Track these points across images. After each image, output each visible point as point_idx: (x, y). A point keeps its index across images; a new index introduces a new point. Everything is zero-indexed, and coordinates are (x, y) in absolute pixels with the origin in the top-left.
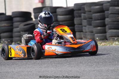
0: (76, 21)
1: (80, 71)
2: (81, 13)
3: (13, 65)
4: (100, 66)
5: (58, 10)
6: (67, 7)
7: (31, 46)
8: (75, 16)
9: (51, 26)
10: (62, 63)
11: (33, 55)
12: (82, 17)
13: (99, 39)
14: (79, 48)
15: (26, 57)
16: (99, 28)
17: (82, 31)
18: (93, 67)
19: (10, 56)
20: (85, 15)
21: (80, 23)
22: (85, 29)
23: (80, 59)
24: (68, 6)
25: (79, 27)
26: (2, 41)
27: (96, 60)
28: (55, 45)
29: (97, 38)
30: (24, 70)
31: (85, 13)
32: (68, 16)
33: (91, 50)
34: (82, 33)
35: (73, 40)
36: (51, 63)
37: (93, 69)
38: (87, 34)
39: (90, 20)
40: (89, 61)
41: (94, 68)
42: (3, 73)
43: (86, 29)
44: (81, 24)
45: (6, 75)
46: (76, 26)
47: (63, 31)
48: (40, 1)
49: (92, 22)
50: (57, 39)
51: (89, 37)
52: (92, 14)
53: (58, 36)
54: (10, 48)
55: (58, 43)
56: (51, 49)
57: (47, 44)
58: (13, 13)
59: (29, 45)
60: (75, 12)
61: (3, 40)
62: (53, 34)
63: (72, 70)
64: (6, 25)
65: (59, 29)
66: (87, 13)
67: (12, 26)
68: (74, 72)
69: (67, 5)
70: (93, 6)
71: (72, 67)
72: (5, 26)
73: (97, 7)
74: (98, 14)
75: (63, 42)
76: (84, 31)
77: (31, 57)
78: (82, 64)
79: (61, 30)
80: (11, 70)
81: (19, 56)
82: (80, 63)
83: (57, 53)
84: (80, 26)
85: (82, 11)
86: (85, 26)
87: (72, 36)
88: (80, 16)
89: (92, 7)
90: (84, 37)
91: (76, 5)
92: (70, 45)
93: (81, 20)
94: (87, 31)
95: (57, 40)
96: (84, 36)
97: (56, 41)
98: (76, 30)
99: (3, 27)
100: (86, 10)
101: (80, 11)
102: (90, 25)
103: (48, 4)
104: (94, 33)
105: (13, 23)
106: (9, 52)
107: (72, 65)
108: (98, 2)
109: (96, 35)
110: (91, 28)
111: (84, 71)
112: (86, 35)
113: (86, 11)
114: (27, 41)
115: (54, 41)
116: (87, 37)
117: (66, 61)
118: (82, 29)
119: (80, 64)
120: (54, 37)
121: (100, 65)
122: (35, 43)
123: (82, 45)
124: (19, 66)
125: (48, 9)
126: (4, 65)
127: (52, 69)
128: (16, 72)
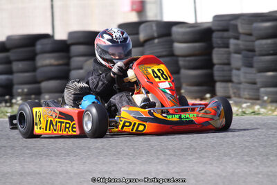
0: (217, 56)
1: (224, 174)
2: (229, 38)
3: (69, 156)
4: (271, 163)
5: (175, 29)
6: (196, 23)
8: (215, 45)
10: (182, 155)
12: (232, 48)
13: (269, 100)
16: (270, 74)
17: (230, 81)
18: (254, 164)
20: (239, 42)
21: (226, 61)
22: (238, 76)
23: (224, 146)
24: (199, 21)
25: (223, 71)
26: (45, 99)
27: (261, 150)
29: (266, 98)
30: (94, 168)
31: (237, 38)
32: (197, 45)
34: (230, 85)
36: (156, 153)
37: (255, 171)
38: (241, 86)
39: (250, 53)
40: (246, 150)
41: (257, 168)
42: (45, 175)
43: (241, 75)
44: (229, 64)
45: (50, 179)
46: (216, 67)
48: (135, 7)
49: (255, 58)
51: (246, 94)
52: (254, 41)
58: (71, 34)
60: (215, 35)
61: (47, 97)
63: (204, 171)
64: (53, 62)
66: (242, 37)
67: (68, 64)
68: (210, 176)
69: (196, 19)
70: (256, 21)
71: (205, 163)
72: (51, 65)
73: (268, 24)
74: (269, 41)
76: (234, 79)
78: (228, 158)
80: (64, 168)
82: (225, 155)
84: (226, 68)
85: (230, 33)
86: (238, 69)
88: (227, 46)
89: (255, 25)
90: (234, 93)
91: (217, 18)
93: (229, 53)
94: (242, 79)
96: (235, 91)
98: (216, 78)
99: (46, 66)
100: (241, 30)
101: (226, 34)
102: (250, 65)
103: (151, 14)
104: (258, 85)
105: (69, 58)
107: (205, 160)
108: (270, 12)
109: (262, 90)
110: (252, 74)
111: (233, 173)
112: (239, 89)
113: (240, 34)
116: (241, 95)
117: (192, 150)
118: (231, 76)
119: (225, 158)
121: (272, 161)
124: (82, 159)
125: (152, 26)
126: (48, 156)
127: (159, 167)
128: (75, 174)
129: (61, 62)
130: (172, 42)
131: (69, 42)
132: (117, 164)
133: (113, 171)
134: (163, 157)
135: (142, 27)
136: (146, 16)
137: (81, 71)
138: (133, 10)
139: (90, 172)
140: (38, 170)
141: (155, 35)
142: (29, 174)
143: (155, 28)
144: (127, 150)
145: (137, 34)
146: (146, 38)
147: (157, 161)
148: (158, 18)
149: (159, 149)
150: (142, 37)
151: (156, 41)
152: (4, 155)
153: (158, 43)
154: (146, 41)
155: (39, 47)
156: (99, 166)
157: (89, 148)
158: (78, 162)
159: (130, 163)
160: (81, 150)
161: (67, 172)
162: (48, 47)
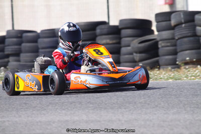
3: (121, 108)
5: (197, 17)
7: (48, 74)
9: (79, 45)
11: (52, 88)
14: (121, 79)
15: (41, 91)
19: (16, 89)
28: (86, 74)
33: (139, 82)
35: (113, 67)
42: (103, 122)
47: (98, 52)
48: (167, 1)
50: (89, 64)
53: (90, 60)
54: (17, 78)
55: (90, 70)
56: (80, 80)
57: (73, 71)
58: (121, 21)
59: (46, 73)
62: (82, 57)
64: (108, 41)
65: (91, 50)
67: (119, 43)
72: (107, 44)
75: (97, 69)
77: (50, 91)
79: (95, 50)
80: (117, 117)
81: (31, 90)
83: (88, 86)
87: (111, 60)
92: (108, 73)
95: (87, 66)
97: (87, 68)
103: (180, 6)
105: (120, 38)
106: (16, 83)
114: (43, 68)
115: (84, 68)
120: (84, 62)
122: (56, 71)
123: (126, 74)
124: (130, 110)
125: (180, 15)
126: (106, 109)
127: (186, 116)
128: (125, 121)
129: (114, 41)
130: (195, 26)
131: (120, 27)
132: (155, 114)
133: (153, 119)
134: (189, 109)
135: (173, 15)
136: (175, 8)
137: (129, 48)
138: (166, 3)
139: (136, 120)
140: (98, 119)
141: (183, 21)
142: (92, 121)
143: (182, 16)
144: (163, 104)
145: (170, 20)
146: (175, 24)
147: (184, 112)
148: (185, 9)
149: (186, 103)
150: (173, 22)
151: (183, 25)
152: (74, 108)
153: (185, 26)
154: (176, 26)
155: (98, 31)
156: (143, 115)
157: (135, 103)
158: (127, 113)
159: (165, 114)
160: (129, 104)
161: (119, 120)
162: (105, 31)
